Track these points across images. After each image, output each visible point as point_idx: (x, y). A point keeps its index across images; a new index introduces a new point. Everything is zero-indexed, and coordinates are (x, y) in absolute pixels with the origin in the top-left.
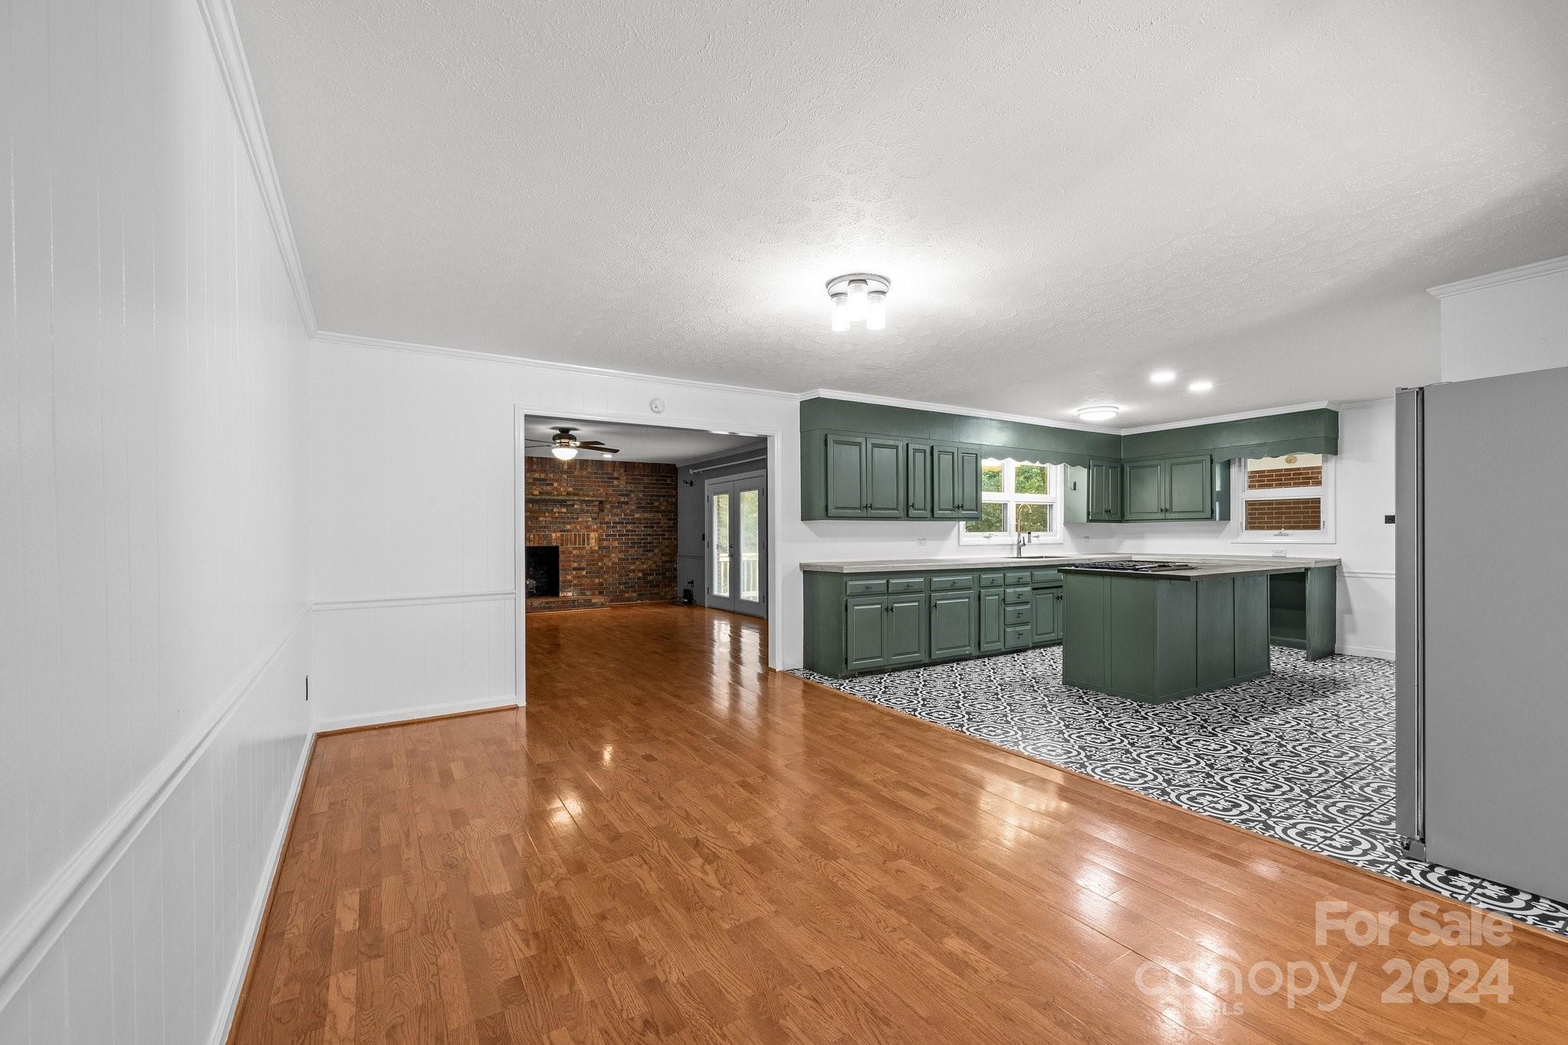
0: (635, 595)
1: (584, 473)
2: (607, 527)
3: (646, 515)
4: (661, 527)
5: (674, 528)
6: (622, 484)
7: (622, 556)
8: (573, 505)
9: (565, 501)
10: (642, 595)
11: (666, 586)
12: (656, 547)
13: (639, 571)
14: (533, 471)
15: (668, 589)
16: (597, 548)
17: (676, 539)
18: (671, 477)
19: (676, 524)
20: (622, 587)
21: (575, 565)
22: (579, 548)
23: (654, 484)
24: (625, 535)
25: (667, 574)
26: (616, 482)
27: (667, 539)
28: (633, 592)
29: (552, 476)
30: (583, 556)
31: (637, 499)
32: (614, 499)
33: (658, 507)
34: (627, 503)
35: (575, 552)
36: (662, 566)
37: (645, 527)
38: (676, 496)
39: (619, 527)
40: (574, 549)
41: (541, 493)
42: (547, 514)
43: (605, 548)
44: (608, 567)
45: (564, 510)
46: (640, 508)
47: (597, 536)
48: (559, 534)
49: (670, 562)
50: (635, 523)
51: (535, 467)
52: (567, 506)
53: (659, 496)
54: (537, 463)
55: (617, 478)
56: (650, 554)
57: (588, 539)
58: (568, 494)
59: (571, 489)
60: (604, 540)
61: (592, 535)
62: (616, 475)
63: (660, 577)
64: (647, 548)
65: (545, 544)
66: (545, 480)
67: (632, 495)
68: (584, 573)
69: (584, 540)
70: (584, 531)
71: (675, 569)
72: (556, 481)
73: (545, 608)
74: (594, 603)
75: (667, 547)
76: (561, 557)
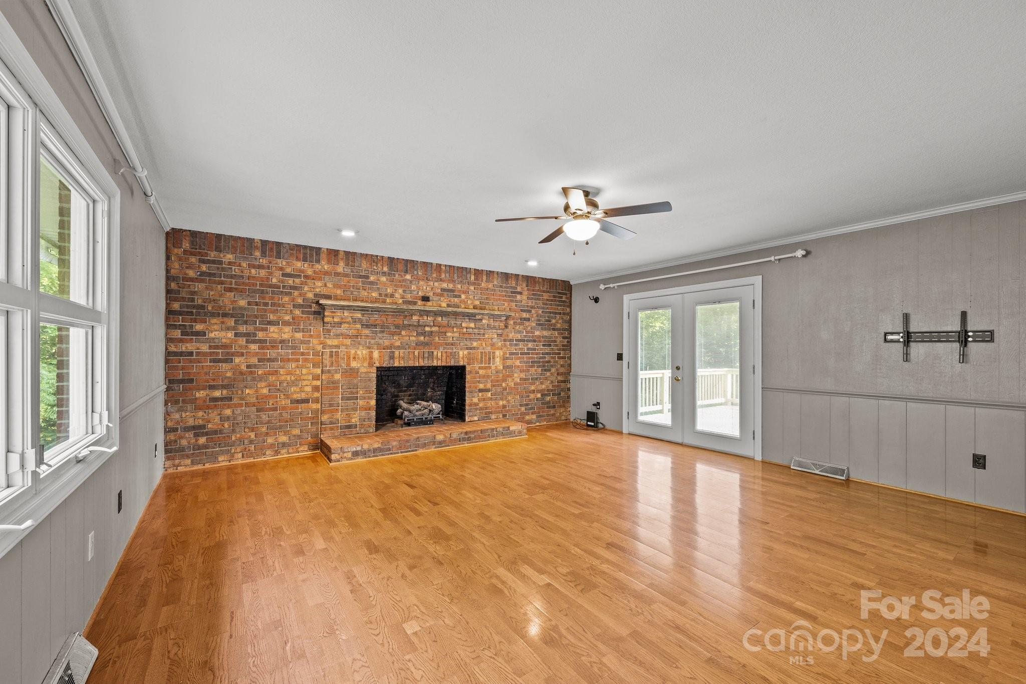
0: (534, 417)
1: (490, 286)
2: (511, 345)
3: (545, 333)
4: (557, 346)
5: (568, 347)
6: (523, 299)
7: (523, 375)
8: (481, 320)
9: (474, 315)
10: (541, 416)
11: (560, 406)
12: (552, 366)
13: (539, 391)
14: (441, 280)
15: (562, 410)
16: (501, 367)
17: (570, 358)
18: (566, 294)
19: (570, 342)
20: (523, 409)
21: (481, 386)
22: (485, 368)
23: (552, 301)
24: (526, 354)
25: (562, 394)
26: (519, 297)
27: (563, 358)
28: (533, 413)
29: (459, 286)
30: (488, 377)
31: (537, 316)
32: (517, 315)
33: (555, 325)
34: (528, 320)
35: (481, 372)
36: (558, 386)
37: (544, 345)
38: (570, 314)
39: (521, 345)
40: (480, 368)
41: (448, 306)
42: (455, 330)
43: (508, 367)
44: (511, 388)
45: (472, 325)
46: (539, 325)
47: (502, 354)
48: (466, 352)
49: (564, 382)
50: (534, 341)
51: (443, 276)
52: (476, 321)
53: (556, 313)
54: (445, 272)
55: (520, 293)
56: (548, 374)
57: (494, 358)
58: (475, 307)
59: (477, 303)
60: (507, 358)
61: (498, 353)
62: (519, 289)
63: (556, 398)
64: (546, 367)
65: (452, 363)
66: (452, 291)
67: (533, 311)
68: (489, 394)
69: (490, 359)
70: (489, 349)
71: (569, 389)
72: (464, 292)
73: (464, 439)
74: (512, 431)
75: (562, 366)
76: (468, 377)
